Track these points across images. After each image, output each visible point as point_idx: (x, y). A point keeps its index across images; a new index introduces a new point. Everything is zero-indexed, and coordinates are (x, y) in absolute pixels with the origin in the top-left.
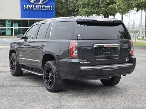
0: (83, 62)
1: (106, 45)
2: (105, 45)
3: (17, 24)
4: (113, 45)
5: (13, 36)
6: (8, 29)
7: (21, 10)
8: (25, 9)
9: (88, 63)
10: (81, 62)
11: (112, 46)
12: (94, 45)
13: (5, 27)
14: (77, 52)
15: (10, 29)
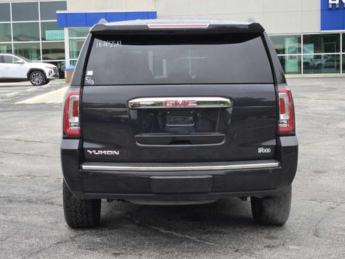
0: (97, 150)
1: (169, 101)
2: (166, 103)
3: (312, 46)
4: (199, 103)
5: (302, 75)
6: (291, 57)
7: (321, 10)
8: (330, 6)
9: (112, 152)
10: (91, 149)
11: (195, 105)
12: (130, 102)
13: (284, 53)
14: (77, 119)
15: (295, 57)
